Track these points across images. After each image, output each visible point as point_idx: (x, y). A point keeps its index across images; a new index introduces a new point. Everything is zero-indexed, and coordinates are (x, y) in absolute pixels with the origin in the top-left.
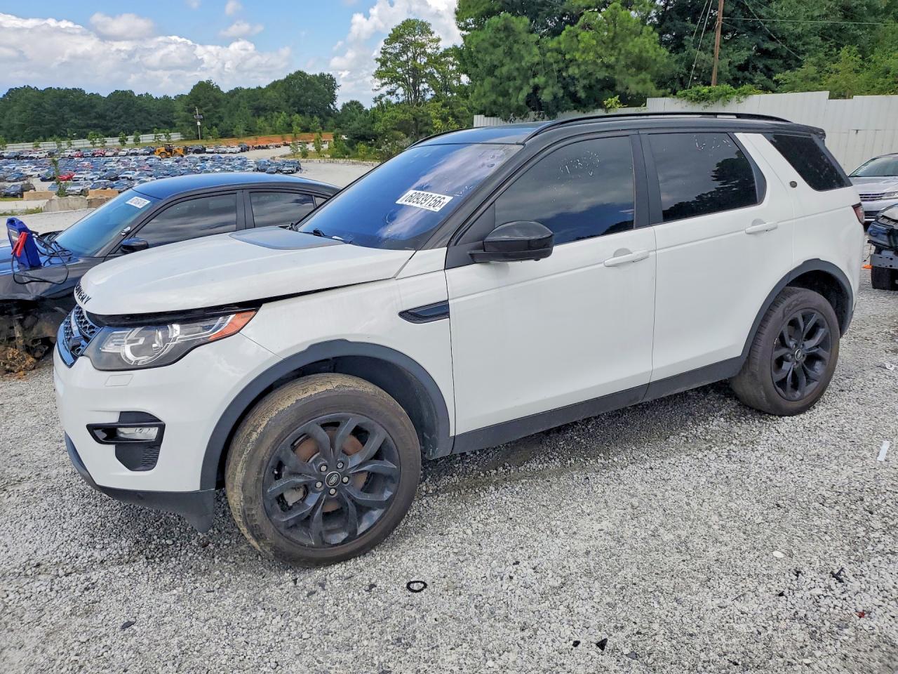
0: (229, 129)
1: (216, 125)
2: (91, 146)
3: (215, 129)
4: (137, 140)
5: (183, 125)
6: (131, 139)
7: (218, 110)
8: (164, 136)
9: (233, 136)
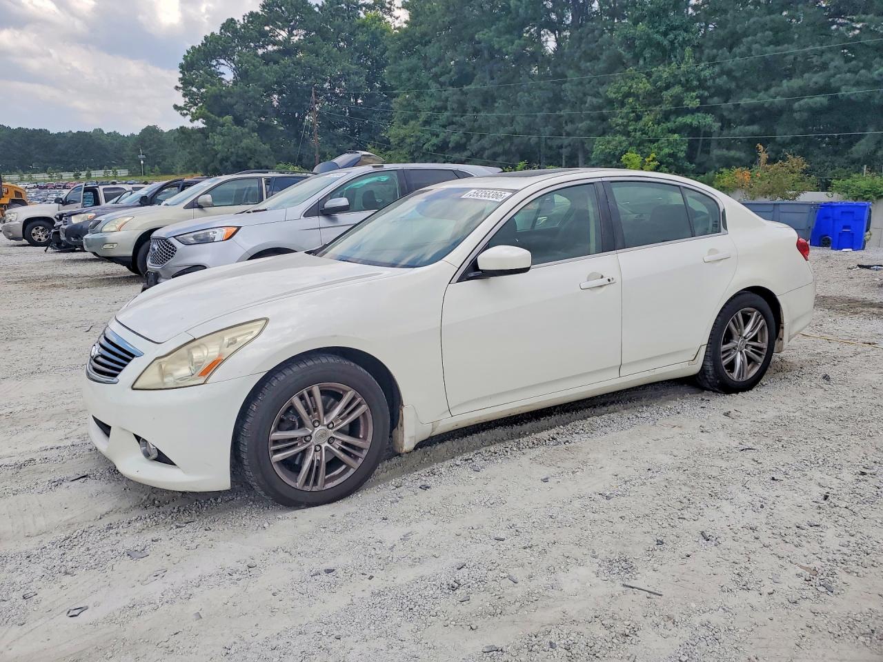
0: (170, 167)
1: (159, 164)
2: (50, 179)
3: (157, 167)
4: (89, 176)
5: (129, 163)
6: (84, 174)
7: (161, 150)
8: (111, 173)
9: (173, 174)
